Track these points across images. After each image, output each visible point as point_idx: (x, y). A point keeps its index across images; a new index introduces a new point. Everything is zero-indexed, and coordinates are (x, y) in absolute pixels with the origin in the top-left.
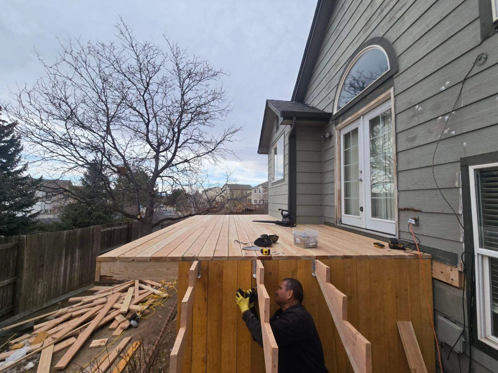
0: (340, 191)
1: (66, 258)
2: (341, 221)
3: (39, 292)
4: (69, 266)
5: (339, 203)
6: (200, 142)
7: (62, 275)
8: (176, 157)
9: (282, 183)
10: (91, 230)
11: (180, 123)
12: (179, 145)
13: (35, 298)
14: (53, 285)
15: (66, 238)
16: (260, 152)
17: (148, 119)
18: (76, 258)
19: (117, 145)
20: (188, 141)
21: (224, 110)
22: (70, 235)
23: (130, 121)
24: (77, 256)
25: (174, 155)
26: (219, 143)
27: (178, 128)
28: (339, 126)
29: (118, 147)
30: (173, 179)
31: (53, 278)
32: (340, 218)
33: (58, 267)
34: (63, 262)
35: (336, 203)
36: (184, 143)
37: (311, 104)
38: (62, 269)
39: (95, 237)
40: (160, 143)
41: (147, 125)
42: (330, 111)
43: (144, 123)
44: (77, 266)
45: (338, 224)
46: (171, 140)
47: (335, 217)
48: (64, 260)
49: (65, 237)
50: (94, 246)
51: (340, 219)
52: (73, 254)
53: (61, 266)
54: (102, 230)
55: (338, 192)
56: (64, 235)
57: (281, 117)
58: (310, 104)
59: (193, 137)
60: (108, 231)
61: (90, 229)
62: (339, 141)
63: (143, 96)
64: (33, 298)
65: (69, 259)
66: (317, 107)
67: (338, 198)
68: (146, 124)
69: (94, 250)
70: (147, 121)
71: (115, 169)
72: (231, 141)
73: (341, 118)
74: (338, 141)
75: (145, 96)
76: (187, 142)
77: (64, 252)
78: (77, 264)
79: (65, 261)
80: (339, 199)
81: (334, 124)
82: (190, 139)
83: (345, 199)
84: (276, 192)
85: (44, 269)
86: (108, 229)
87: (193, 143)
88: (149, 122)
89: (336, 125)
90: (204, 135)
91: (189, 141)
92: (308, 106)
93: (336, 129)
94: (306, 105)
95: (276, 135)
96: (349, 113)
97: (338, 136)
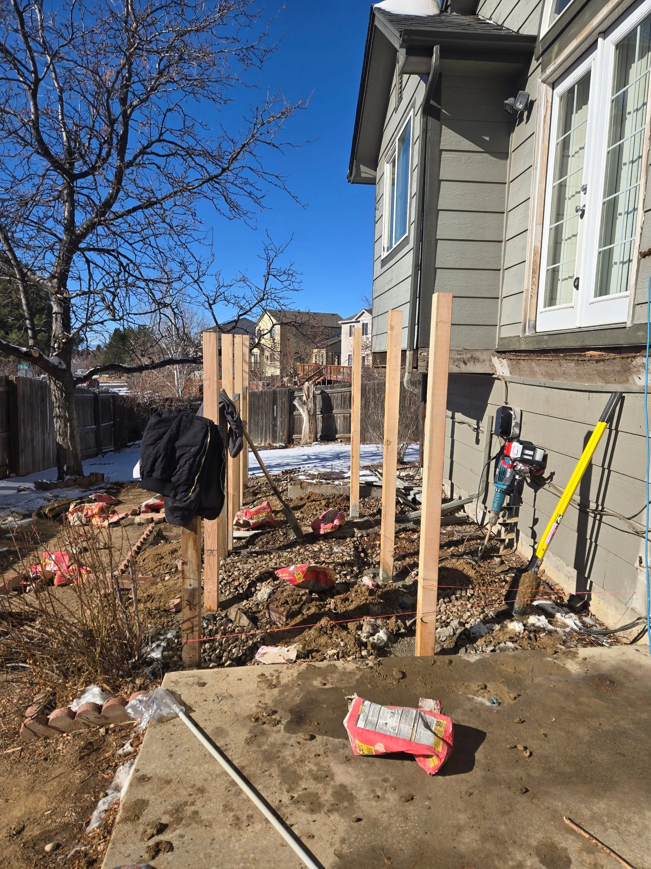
0: (538, 253)
2: (535, 327)
5: (533, 283)
8: (122, 193)
12: (128, 157)
17: (36, 73)
20: (153, 148)
25: (116, 187)
28: (549, 71)
30: (116, 258)
32: (533, 319)
35: (527, 284)
36: (143, 152)
41: (34, 90)
42: (535, 33)
43: (23, 84)
45: (527, 334)
46: (105, 142)
51: (532, 323)
55: (535, 254)
57: (401, 47)
62: (548, 117)
66: (505, 25)
67: (533, 270)
68: (29, 87)
70: (32, 78)
73: (556, 47)
74: (545, 117)
76: (148, 150)
80: (534, 272)
81: (540, 68)
82: (159, 140)
83: (548, 269)
84: (391, 280)
87: (167, 155)
88: (38, 80)
89: (544, 69)
90: (197, 128)
92: (483, 22)
93: (544, 81)
94: (479, 19)
95: (397, 117)
96: (574, 30)
97: (547, 102)
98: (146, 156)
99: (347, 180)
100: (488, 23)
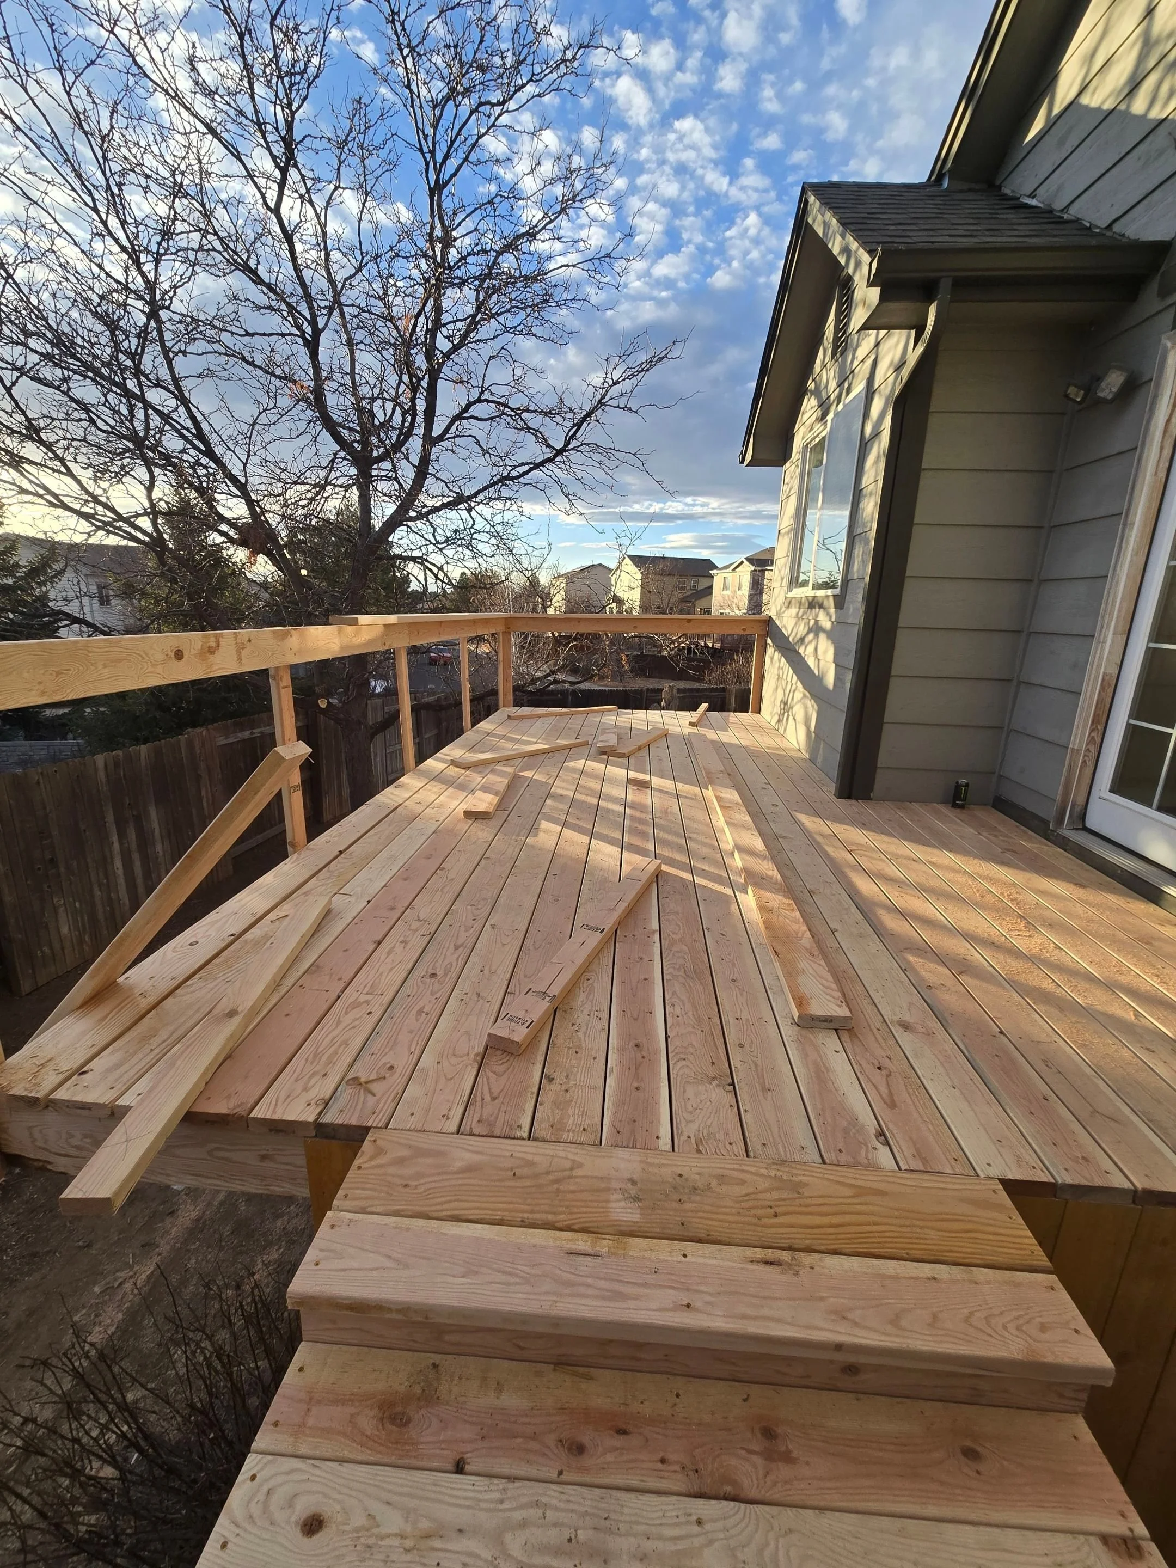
0: (1112, 686)
1: (122, 835)
2: (1083, 817)
3: (65, 930)
4: (136, 857)
5: (1091, 740)
6: (519, 413)
7: (121, 881)
8: (429, 481)
10: (183, 745)
11: (432, 332)
12: (437, 431)
13: (57, 945)
14: (100, 909)
15: (107, 776)
16: (749, 457)
17: (313, 322)
18: (153, 832)
19: (214, 439)
20: (472, 411)
21: (608, 255)
22: (117, 765)
23: (248, 334)
24: (156, 825)
25: (422, 472)
26: (584, 419)
27: (429, 356)
29: (219, 450)
31: (97, 893)
32: (1081, 800)
33: (105, 862)
34: (116, 845)
35: (1079, 737)
37: (1040, 191)
38: (118, 864)
39: (202, 765)
40: (368, 427)
41: (312, 346)
43: (300, 341)
44: (161, 853)
45: (1066, 832)
47: (1059, 797)
48: (115, 838)
49: (102, 775)
50: (203, 793)
51: (1080, 807)
52: (140, 820)
53: (112, 858)
54: (222, 741)
56: (96, 770)
57: (870, 284)
58: (1033, 196)
59: (486, 395)
60: (244, 740)
61: (179, 741)
63: (276, 211)
64: (51, 948)
65: (132, 834)
66: (1072, 210)
68: (307, 343)
69: (205, 804)
70: (309, 330)
71: (232, 533)
72: (630, 409)
74: (1168, 421)
75: (284, 210)
76: (469, 414)
77: (110, 817)
78: (159, 847)
79: (121, 844)
80: (1096, 720)
81: (1169, 315)
82: (479, 401)
83: (1128, 725)
85: (62, 870)
86: (239, 735)
87: (492, 419)
88: (317, 333)
91: (475, 410)
92: (1015, 204)
94: (1005, 197)
98: (464, 422)
100: (1026, 206)
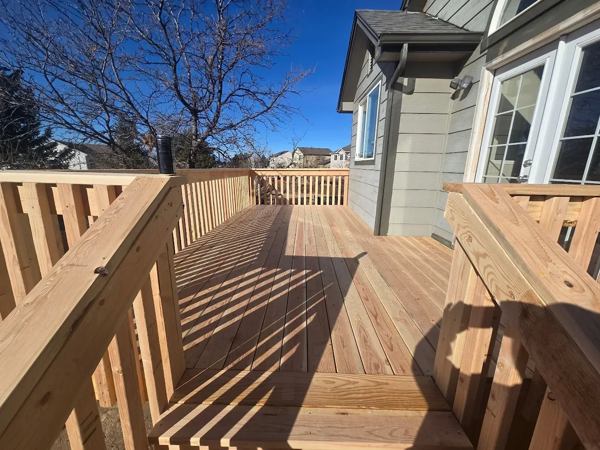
6: (254, 94)
8: (220, 119)
9: (371, 167)
12: (223, 100)
17: (174, 59)
19: (135, 103)
20: (236, 93)
25: (217, 115)
28: (495, 62)
36: (231, 95)
37: (439, 14)
42: (481, 29)
43: (169, 66)
57: (379, 46)
58: (436, 16)
62: (489, 95)
66: (450, 21)
70: (172, 62)
73: (505, 44)
74: (486, 95)
81: (484, 58)
82: (239, 89)
84: (361, 177)
87: (244, 96)
88: (176, 63)
89: (489, 60)
92: (431, 19)
93: (488, 69)
94: (427, 17)
95: (368, 81)
96: (530, 30)
97: (489, 84)
98: (233, 97)
99: (336, 111)
100: (434, 20)
